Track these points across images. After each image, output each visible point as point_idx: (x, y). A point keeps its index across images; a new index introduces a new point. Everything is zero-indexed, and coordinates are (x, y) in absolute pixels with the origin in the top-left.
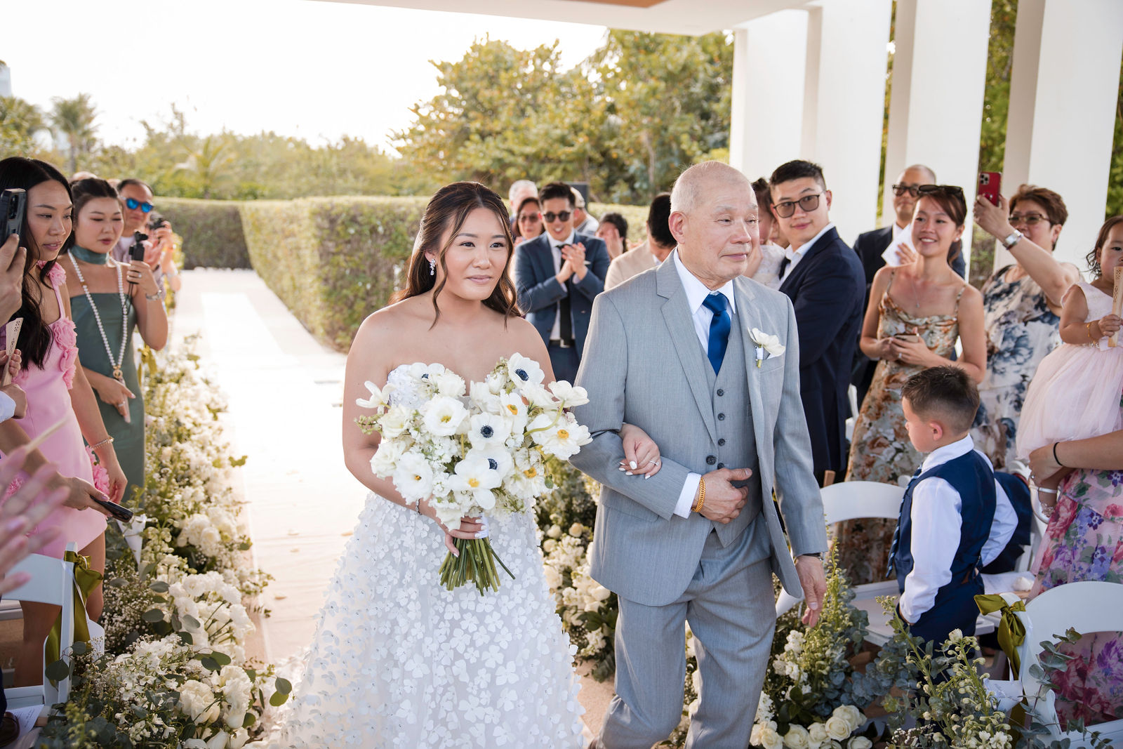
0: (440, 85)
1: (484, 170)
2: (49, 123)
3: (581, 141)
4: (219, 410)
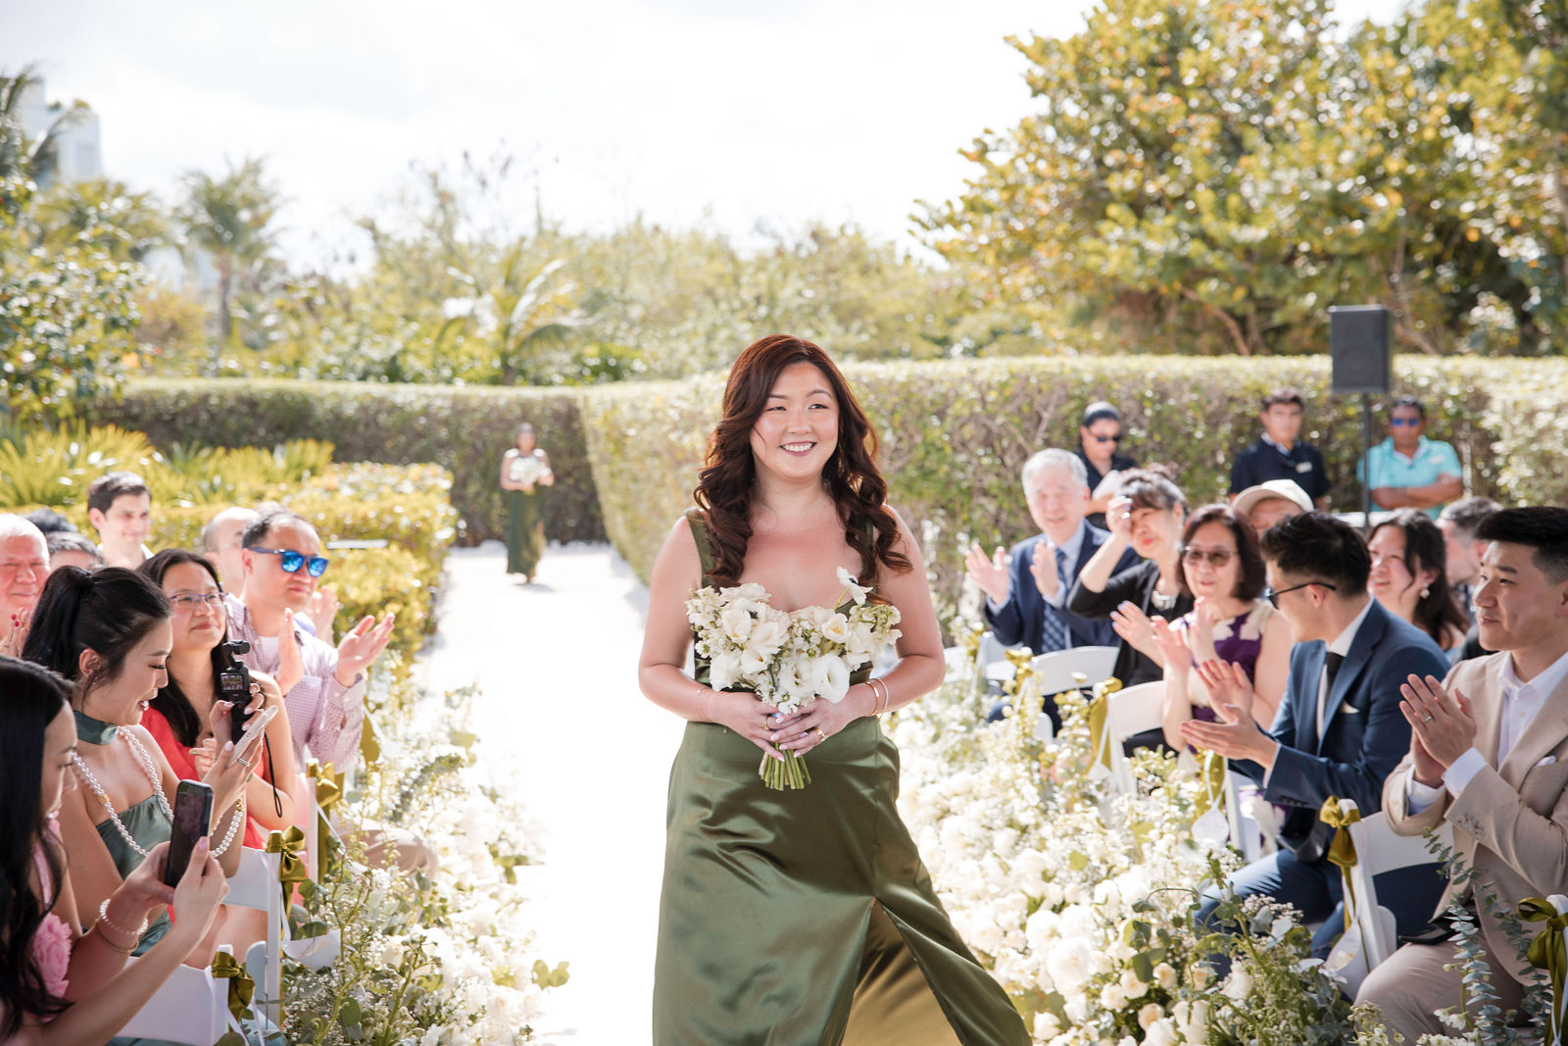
0: (1035, 93)
1: (1143, 287)
2: (179, 233)
3: (1386, 203)
4: (520, 861)
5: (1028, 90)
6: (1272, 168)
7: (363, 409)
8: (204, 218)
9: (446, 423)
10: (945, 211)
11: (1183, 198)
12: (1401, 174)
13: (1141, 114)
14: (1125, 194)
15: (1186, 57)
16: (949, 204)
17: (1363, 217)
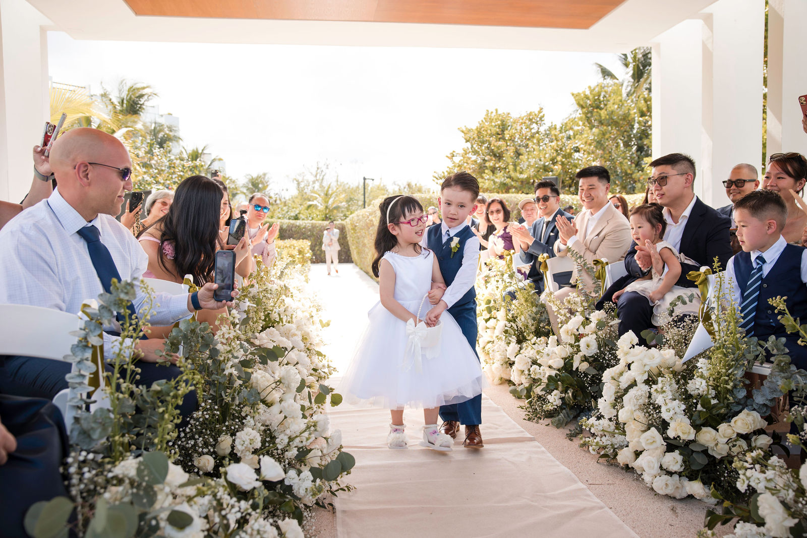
2: (244, 190)
3: (557, 168)
5: (465, 141)
6: (528, 158)
7: (288, 226)
8: (250, 186)
9: (310, 230)
10: (442, 174)
11: (505, 168)
12: (561, 161)
13: (494, 146)
14: (490, 167)
15: (506, 132)
16: (443, 173)
17: (552, 171)
